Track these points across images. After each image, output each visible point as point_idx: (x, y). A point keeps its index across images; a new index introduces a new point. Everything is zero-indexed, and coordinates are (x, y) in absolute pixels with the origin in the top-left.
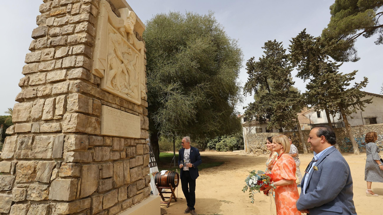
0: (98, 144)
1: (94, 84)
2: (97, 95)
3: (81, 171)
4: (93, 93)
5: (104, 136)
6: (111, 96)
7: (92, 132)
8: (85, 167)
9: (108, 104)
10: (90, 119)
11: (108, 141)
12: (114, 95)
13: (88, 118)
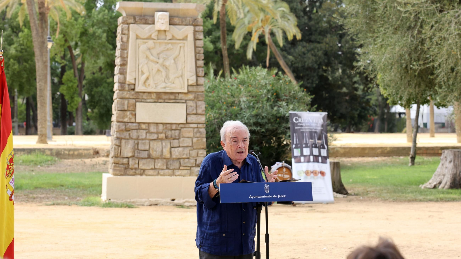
0: (133, 128)
1: (129, 91)
2: (131, 97)
3: (121, 143)
4: (127, 96)
5: (139, 123)
6: (146, 94)
7: (129, 121)
8: (123, 141)
9: (143, 100)
10: (126, 114)
11: (144, 126)
12: (149, 93)
13: (124, 113)
